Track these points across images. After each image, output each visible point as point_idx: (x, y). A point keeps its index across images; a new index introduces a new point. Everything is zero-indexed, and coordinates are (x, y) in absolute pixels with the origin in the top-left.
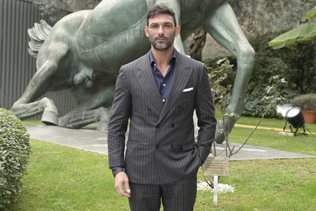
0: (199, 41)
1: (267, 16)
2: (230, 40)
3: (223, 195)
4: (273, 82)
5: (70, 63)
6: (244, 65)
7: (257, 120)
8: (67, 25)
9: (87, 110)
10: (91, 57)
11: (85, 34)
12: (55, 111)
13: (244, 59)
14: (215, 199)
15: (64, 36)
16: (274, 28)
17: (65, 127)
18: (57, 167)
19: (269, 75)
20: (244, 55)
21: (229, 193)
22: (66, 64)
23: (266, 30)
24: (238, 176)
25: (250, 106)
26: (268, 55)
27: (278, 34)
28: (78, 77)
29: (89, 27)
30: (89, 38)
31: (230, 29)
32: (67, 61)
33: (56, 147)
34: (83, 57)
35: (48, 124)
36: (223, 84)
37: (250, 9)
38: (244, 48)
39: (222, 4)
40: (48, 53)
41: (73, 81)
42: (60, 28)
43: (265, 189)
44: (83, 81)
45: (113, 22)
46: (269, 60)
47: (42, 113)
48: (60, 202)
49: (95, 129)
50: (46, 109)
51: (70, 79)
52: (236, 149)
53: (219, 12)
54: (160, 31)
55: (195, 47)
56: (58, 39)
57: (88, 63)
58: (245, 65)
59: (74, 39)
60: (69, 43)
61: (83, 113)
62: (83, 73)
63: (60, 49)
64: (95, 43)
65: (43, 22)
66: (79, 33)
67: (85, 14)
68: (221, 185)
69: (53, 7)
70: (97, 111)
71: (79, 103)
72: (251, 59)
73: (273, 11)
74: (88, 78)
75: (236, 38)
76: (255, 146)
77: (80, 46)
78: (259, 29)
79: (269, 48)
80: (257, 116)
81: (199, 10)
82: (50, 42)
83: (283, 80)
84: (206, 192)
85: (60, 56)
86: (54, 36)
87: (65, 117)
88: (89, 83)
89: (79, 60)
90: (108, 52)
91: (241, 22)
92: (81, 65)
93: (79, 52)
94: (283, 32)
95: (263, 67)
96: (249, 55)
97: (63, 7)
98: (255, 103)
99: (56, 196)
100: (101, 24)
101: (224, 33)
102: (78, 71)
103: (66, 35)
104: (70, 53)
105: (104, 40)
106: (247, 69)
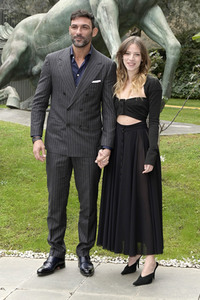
1: (191, 15)
2: (160, 35)
4: (196, 70)
5: (29, 57)
6: (172, 56)
7: (183, 101)
8: (26, 27)
10: (46, 52)
12: (17, 96)
13: (172, 51)
15: (23, 36)
16: (197, 25)
17: (26, 110)
18: (20, 144)
19: (194, 64)
20: (172, 48)
22: (25, 58)
23: (190, 27)
24: (168, 148)
25: (178, 90)
26: (193, 47)
28: (35, 69)
29: (44, 27)
30: (44, 36)
31: (159, 27)
32: (27, 56)
33: (18, 127)
34: (39, 52)
35: (11, 107)
36: (155, 72)
37: (177, 10)
38: (172, 42)
39: (153, 6)
40: (10, 50)
41: (31, 73)
42: (20, 29)
43: (191, 158)
45: (63, 22)
46: (193, 51)
47: (6, 99)
48: (22, 171)
51: (29, 71)
52: (166, 126)
53: (150, 12)
54: (78, 31)
56: (18, 38)
57: (43, 57)
59: (32, 37)
60: (28, 41)
62: (40, 65)
63: (20, 46)
64: (49, 41)
65: (7, 24)
66: (35, 32)
69: (15, 11)
72: (178, 51)
73: (196, 10)
75: (165, 34)
76: (182, 122)
77: (37, 43)
78: (185, 26)
79: (193, 41)
80: (183, 98)
81: (134, 11)
82: (12, 40)
85: (20, 52)
86: (15, 36)
87: (26, 102)
89: (36, 54)
90: (59, 48)
91: (169, 21)
92: (38, 58)
93: (36, 48)
95: (189, 57)
96: (175, 48)
97: (23, 11)
98: (182, 87)
99: (19, 167)
100: (53, 25)
101: (155, 30)
102: (35, 64)
103: (25, 34)
104: (28, 49)
105: (56, 38)
106: (174, 59)
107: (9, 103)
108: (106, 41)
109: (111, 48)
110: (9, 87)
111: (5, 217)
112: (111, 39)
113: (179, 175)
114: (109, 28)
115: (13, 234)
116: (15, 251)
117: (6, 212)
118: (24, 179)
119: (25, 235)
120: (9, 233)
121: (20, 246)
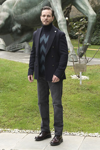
0: (68, 10)
2: (85, 9)
3: (84, 81)
7: (96, 46)
8: (8, 4)
9: (19, 43)
10: (20, 18)
11: (17, 8)
12: (4, 44)
14: (81, 83)
15: (7, 9)
17: (8, 51)
18: (8, 70)
20: (91, 16)
21: (87, 80)
24: (90, 72)
25: (93, 39)
28: (14, 28)
29: (19, 5)
30: (19, 10)
31: (84, 4)
32: (9, 21)
33: (6, 61)
34: (16, 19)
35: (1, 50)
38: (91, 13)
41: (12, 30)
42: (5, 5)
44: (16, 30)
48: (10, 85)
49: (22, 52)
50: (0, 43)
51: (10, 29)
52: (89, 60)
55: (66, 13)
56: (4, 11)
57: (18, 22)
58: (92, 21)
59: (12, 10)
60: (10, 12)
61: (17, 44)
62: (16, 26)
63: (5, 15)
64: (22, 12)
66: (14, 7)
68: (82, 76)
70: (23, 44)
71: (15, 40)
74: (19, 28)
75: (88, 8)
76: (97, 58)
80: (96, 44)
82: (0, 12)
84: (76, 80)
85: (5, 19)
86: (2, 9)
87: (8, 47)
88: (19, 31)
89: (14, 20)
90: (28, 16)
92: (15, 22)
93: (14, 17)
96: (93, 16)
98: (95, 38)
99: (8, 83)
100: (25, 4)
101: (82, 6)
103: (8, 8)
104: (10, 17)
105: (26, 11)
106: (93, 23)
109: (58, 16)
111: (2, 111)
112: (57, 11)
113: (97, 87)
114: (56, 5)
115: (7, 120)
116: (8, 129)
117: (2, 107)
118: (12, 89)
119: (14, 120)
120: (5, 119)
121: (11, 126)
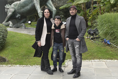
1: (58, 2)
2: (51, 7)
8: (14, 5)
9: (20, 24)
10: (20, 12)
12: (12, 24)
16: (60, 5)
17: (14, 28)
18: (14, 37)
22: (14, 13)
23: (58, 5)
26: (59, 11)
27: (61, 6)
28: (17, 16)
29: (19, 5)
30: (19, 8)
31: (51, 5)
33: (13, 32)
37: (55, 1)
40: (10, 11)
42: (12, 5)
44: (18, 17)
45: (25, 4)
46: (59, 12)
47: (9, 25)
48: (15, 44)
50: (10, 24)
51: (15, 17)
53: (48, 1)
55: (43, 9)
56: (12, 8)
59: (16, 8)
60: (15, 9)
63: (13, 10)
64: (21, 9)
66: (17, 6)
67: (18, 2)
72: (56, 11)
73: (60, 1)
75: (52, 7)
77: (17, 9)
78: (57, 5)
79: (59, 9)
82: (10, 9)
83: (63, 16)
89: (17, 12)
91: (53, 3)
94: (62, 6)
95: (58, 13)
96: (55, 11)
102: (17, 15)
103: (14, 7)
104: (15, 11)
105: (23, 8)
106: (55, 14)
107: (10, 26)
108: (37, 9)
109: (38, 11)
110: (10, 21)
111: (11, 56)
112: (38, 8)
115: (13, 61)
121: (15, 64)
